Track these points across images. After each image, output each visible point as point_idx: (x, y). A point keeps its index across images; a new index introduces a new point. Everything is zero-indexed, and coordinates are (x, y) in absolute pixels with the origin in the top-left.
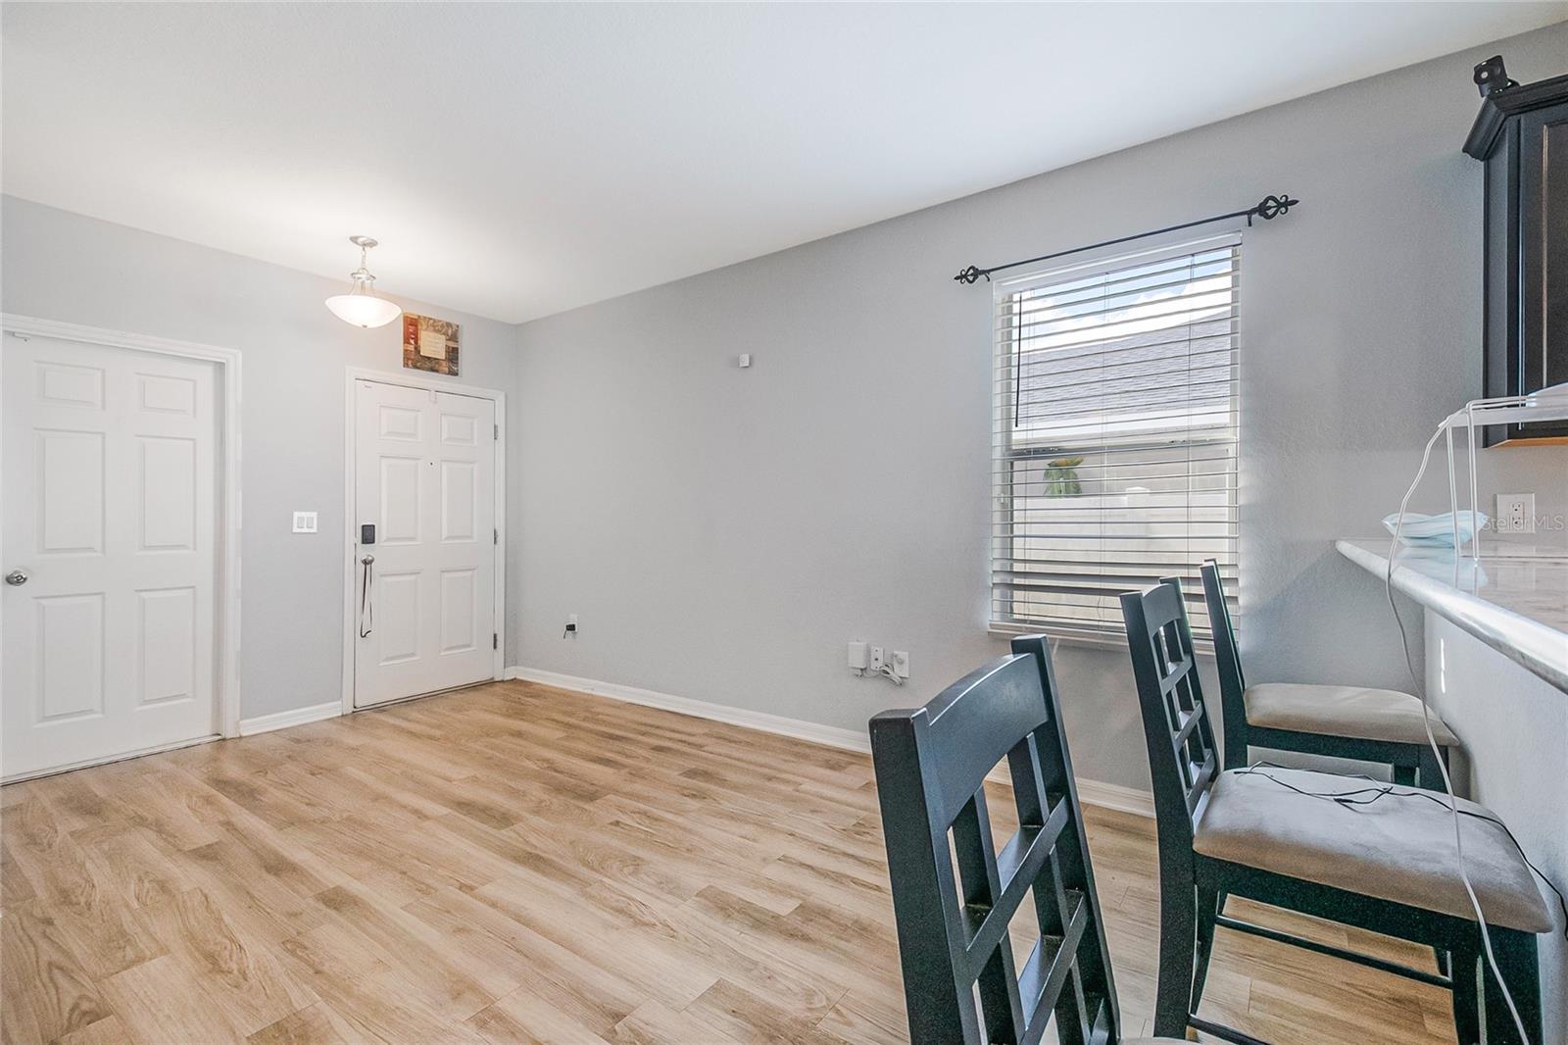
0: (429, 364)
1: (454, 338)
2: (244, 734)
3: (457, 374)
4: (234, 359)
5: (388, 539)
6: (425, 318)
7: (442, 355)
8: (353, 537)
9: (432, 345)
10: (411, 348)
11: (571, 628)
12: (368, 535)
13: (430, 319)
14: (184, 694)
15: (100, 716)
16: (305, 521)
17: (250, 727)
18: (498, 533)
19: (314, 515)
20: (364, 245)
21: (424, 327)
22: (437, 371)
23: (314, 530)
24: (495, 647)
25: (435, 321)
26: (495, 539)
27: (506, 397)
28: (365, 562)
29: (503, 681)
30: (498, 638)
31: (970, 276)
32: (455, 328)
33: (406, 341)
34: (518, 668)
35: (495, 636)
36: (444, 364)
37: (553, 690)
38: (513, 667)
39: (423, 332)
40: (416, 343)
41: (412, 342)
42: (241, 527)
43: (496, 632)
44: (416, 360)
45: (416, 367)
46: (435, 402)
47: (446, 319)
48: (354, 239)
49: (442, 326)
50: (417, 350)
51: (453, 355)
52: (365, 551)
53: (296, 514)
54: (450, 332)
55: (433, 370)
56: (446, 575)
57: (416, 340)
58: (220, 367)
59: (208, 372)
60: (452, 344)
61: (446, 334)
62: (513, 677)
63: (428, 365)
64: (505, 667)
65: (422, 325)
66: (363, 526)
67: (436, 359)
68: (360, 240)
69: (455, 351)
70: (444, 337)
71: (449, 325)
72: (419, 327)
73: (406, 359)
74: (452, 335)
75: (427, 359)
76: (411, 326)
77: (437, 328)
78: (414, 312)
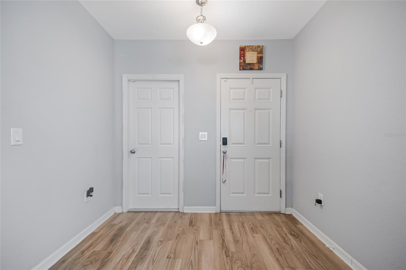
1: (261, 52)
2: (185, 212)
3: (261, 69)
4: (182, 78)
5: (232, 144)
6: (248, 46)
7: (255, 61)
8: (220, 142)
9: (251, 58)
10: (242, 61)
11: (319, 202)
12: (225, 141)
13: (250, 46)
14: (171, 193)
15: (151, 195)
16: (204, 136)
17: (186, 210)
18: (282, 142)
19: (206, 133)
20: (202, 4)
21: (248, 50)
22: (253, 69)
23: (206, 139)
24: (281, 196)
25: (252, 46)
26: (280, 145)
27: (287, 75)
28: (224, 153)
29: (285, 214)
30: (282, 193)
32: (261, 47)
33: (240, 59)
34: (293, 209)
35: (281, 191)
36: (256, 65)
37: (308, 234)
38: (290, 208)
39: (247, 53)
40: (244, 58)
41: (242, 58)
42: (183, 138)
43: (281, 190)
44: (244, 66)
45: (244, 69)
47: (257, 44)
49: (256, 48)
50: (244, 61)
51: (260, 60)
52: (224, 148)
53: (201, 133)
55: (251, 69)
57: (244, 57)
58: (179, 82)
60: (260, 55)
61: (257, 51)
63: (249, 67)
64: (286, 208)
65: (246, 49)
66: (223, 138)
67: (252, 63)
68: (200, 1)
69: (261, 58)
70: (256, 53)
71: (259, 46)
72: (246, 51)
73: (240, 66)
74: (260, 50)
75: (249, 64)
76: (243, 50)
77: (253, 49)
78: (243, 45)
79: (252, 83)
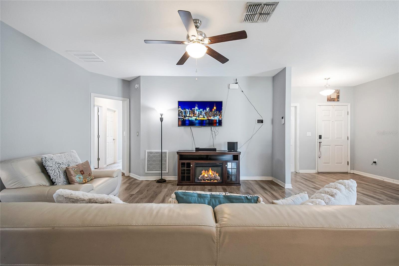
2: (300, 172)
3: (339, 101)
4: (299, 105)
5: (324, 138)
7: (336, 97)
8: (318, 137)
9: (334, 95)
11: (375, 162)
12: (320, 137)
16: (309, 134)
17: (301, 171)
18: (349, 137)
20: (327, 79)
22: (335, 101)
23: (311, 136)
24: (348, 164)
26: (348, 139)
27: (351, 104)
28: (320, 143)
29: (350, 173)
30: (349, 162)
32: (339, 90)
34: (354, 171)
35: (348, 162)
36: (336, 99)
38: (353, 170)
42: (299, 135)
43: (348, 161)
45: (330, 101)
46: (334, 108)
50: (330, 97)
52: (320, 140)
53: (307, 133)
54: (337, 92)
55: (334, 101)
56: (337, 147)
58: (296, 107)
60: (338, 94)
62: (353, 173)
64: (351, 170)
66: (319, 135)
67: (334, 98)
68: (326, 79)
69: (339, 96)
71: (337, 90)
73: (328, 99)
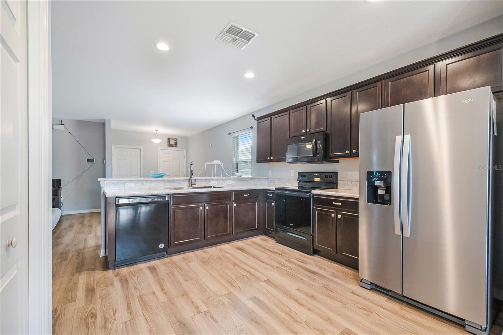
0: (172, 146)
1: (176, 141)
3: (176, 147)
4: (142, 148)
7: (174, 144)
9: (172, 142)
10: (169, 143)
21: (171, 139)
27: (186, 150)
31: (229, 134)
33: (168, 142)
44: (170, 145)
47: (175, 137)
48: (155, 130)
51: (176, 144)
58: (140, 149)
59: (139, 150)
60: (176, 142)
69: (176, 143)
70: (174, 141)
71: (175, 139)
73: (168, 145)
74: (176, 140)
75: (172, 145)
76: (169, 139)
77: (173, 139)
78: (169, 137)
79: (173, 152)
